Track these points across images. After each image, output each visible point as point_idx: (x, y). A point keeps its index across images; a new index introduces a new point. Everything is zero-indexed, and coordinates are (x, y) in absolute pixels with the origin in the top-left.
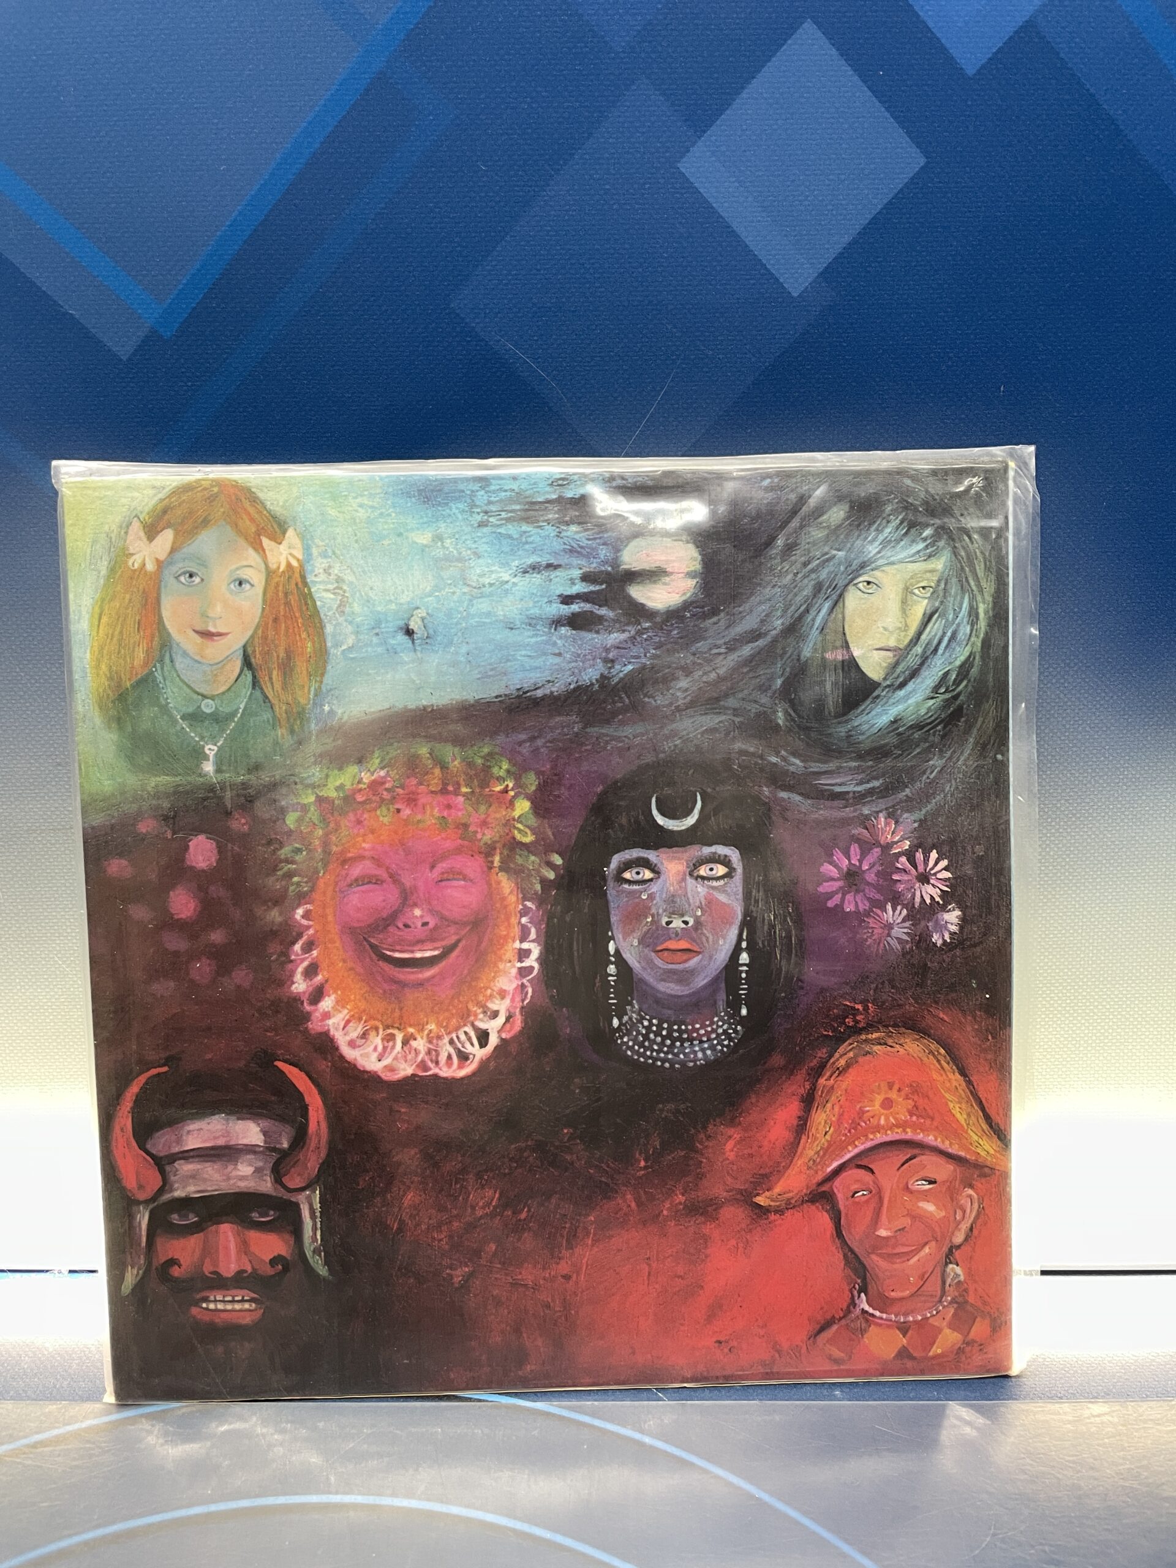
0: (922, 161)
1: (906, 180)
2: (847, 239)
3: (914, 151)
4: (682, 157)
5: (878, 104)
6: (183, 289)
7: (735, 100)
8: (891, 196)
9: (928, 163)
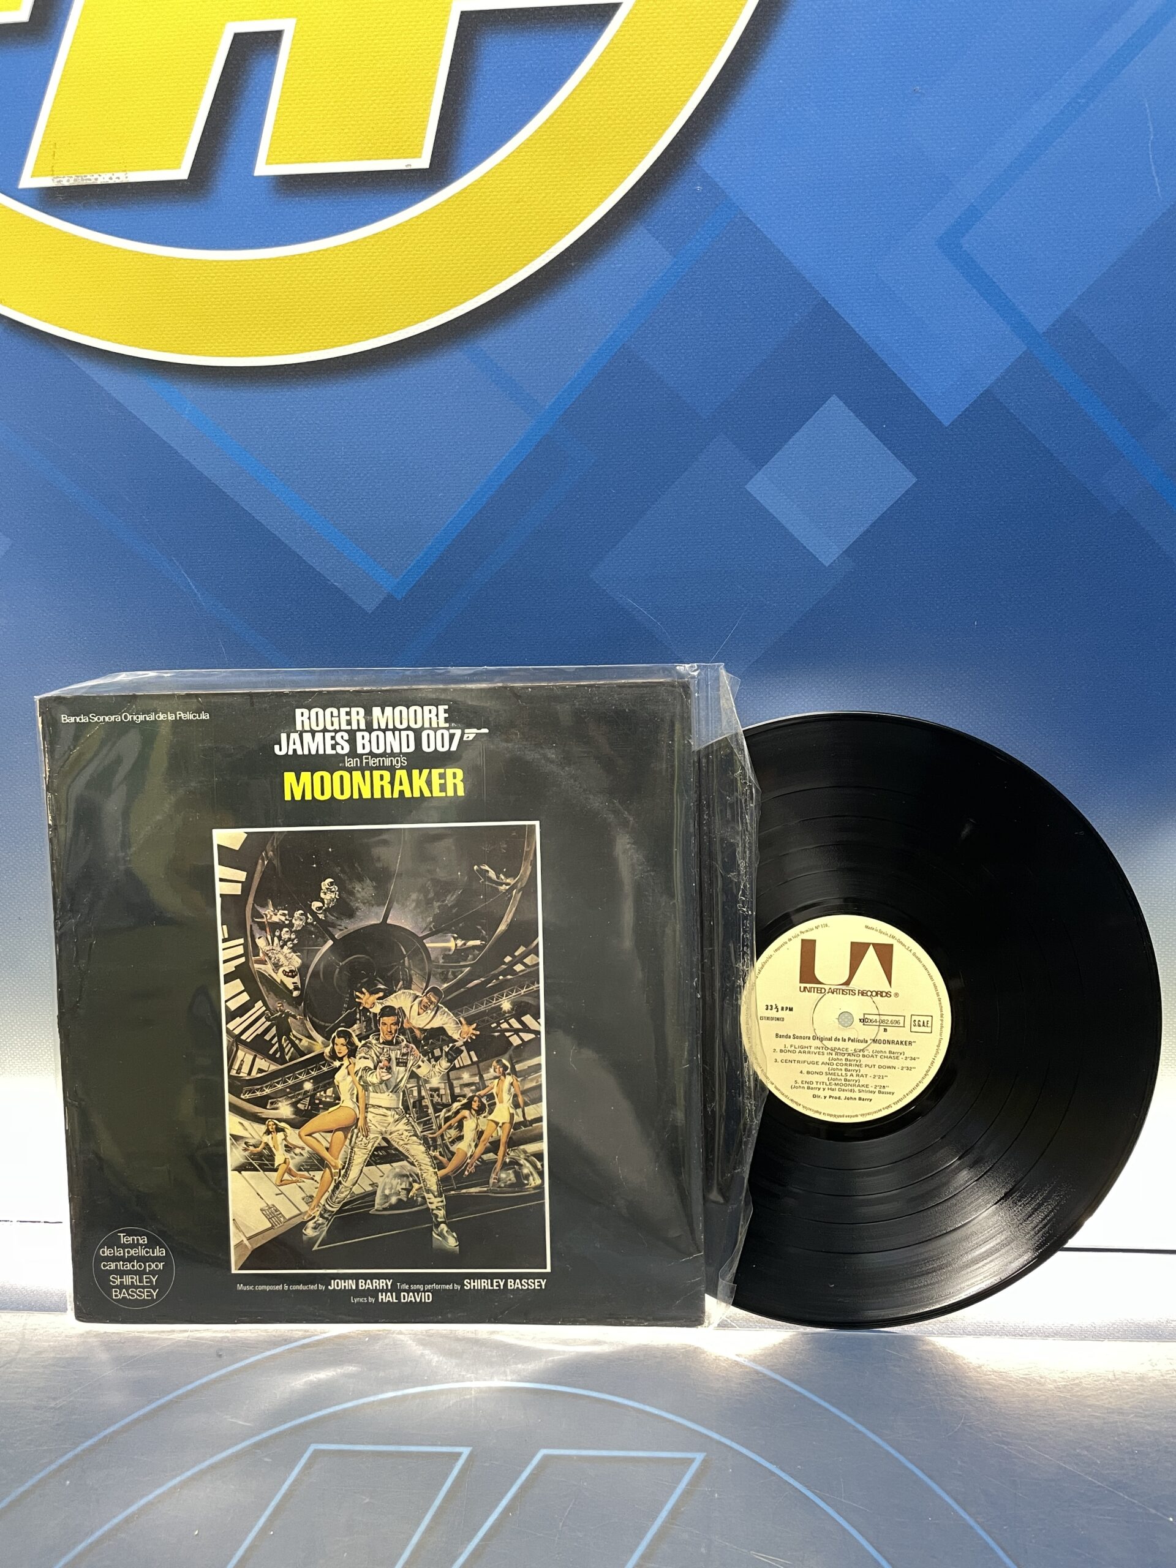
0: (914, 480)
1: (903, 492)
2: (862, 529)
3: (908, 474)
4: (747, 482)
5: (882, 445)
6: (411, 569)
7: (783, 446)
8: (893, 502)
9: (918, 481)
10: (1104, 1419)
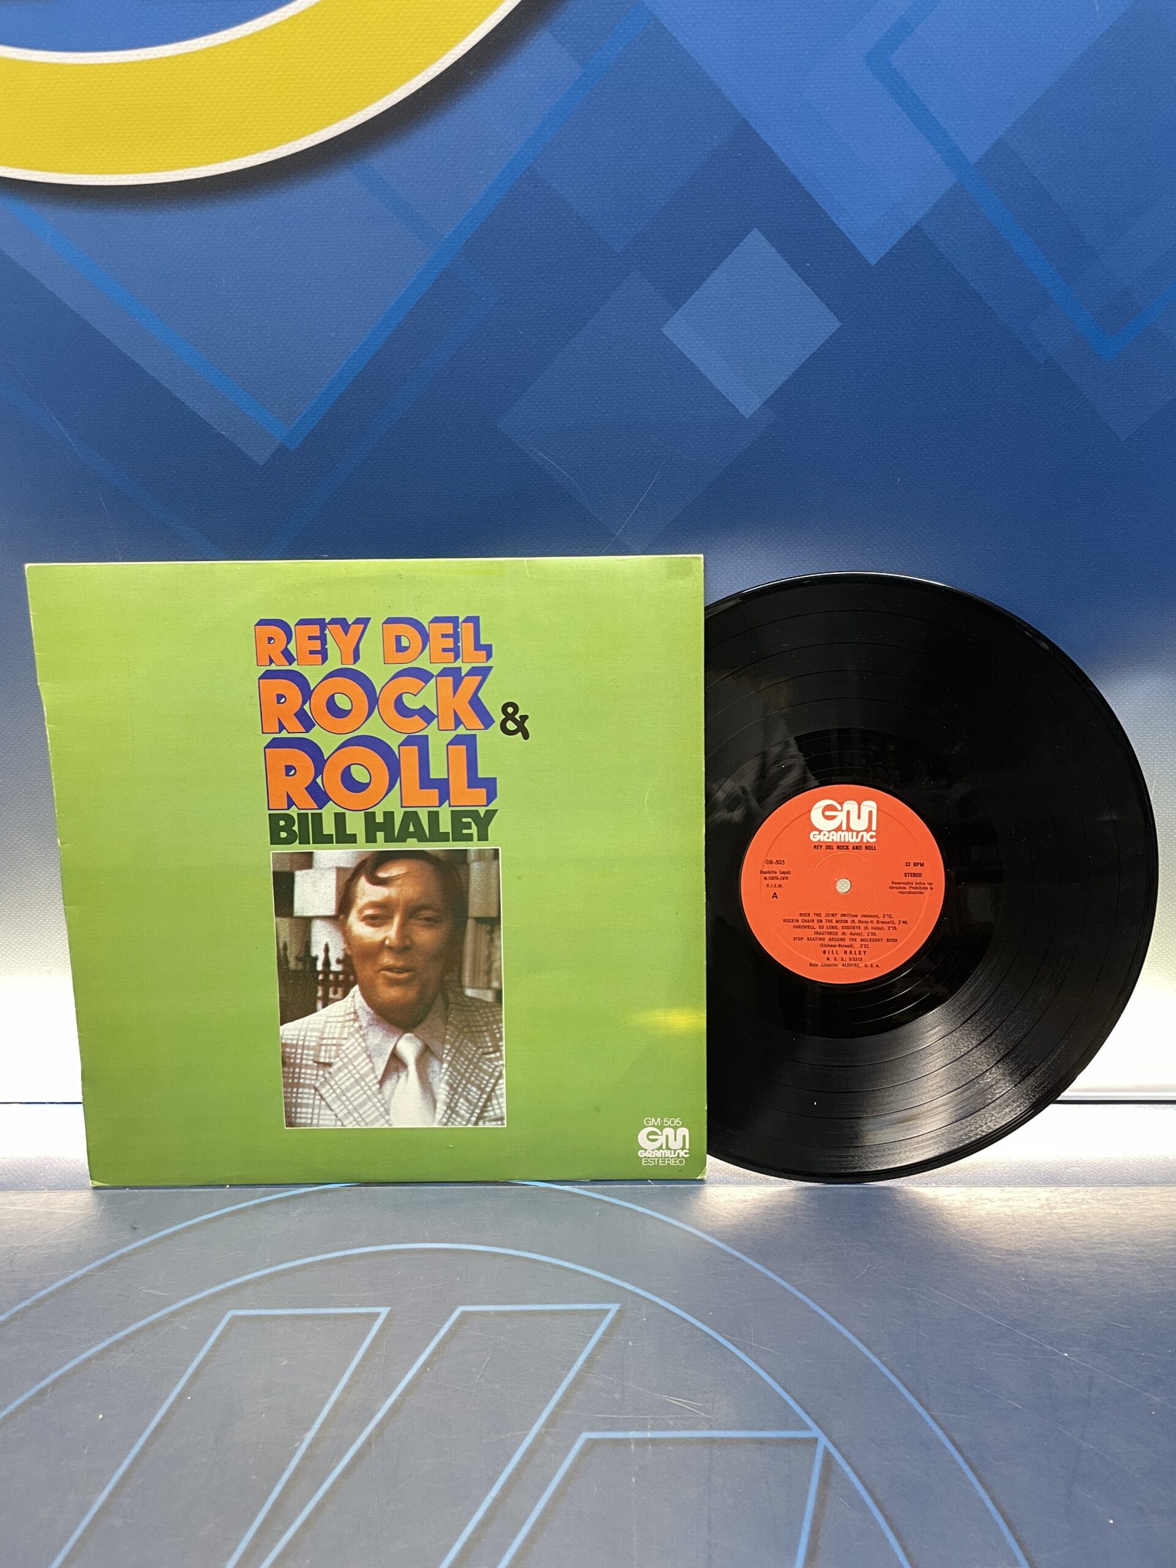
0: (838, 324)
1: (827, 338)
2: (785, 378)
3: (832, 316)
4: (664, 324)
5: (806, 286)
6: (304, 417)
7: (702, 284)
8: (815, 349)
9: (842, 326)
10: (1004, 1260)
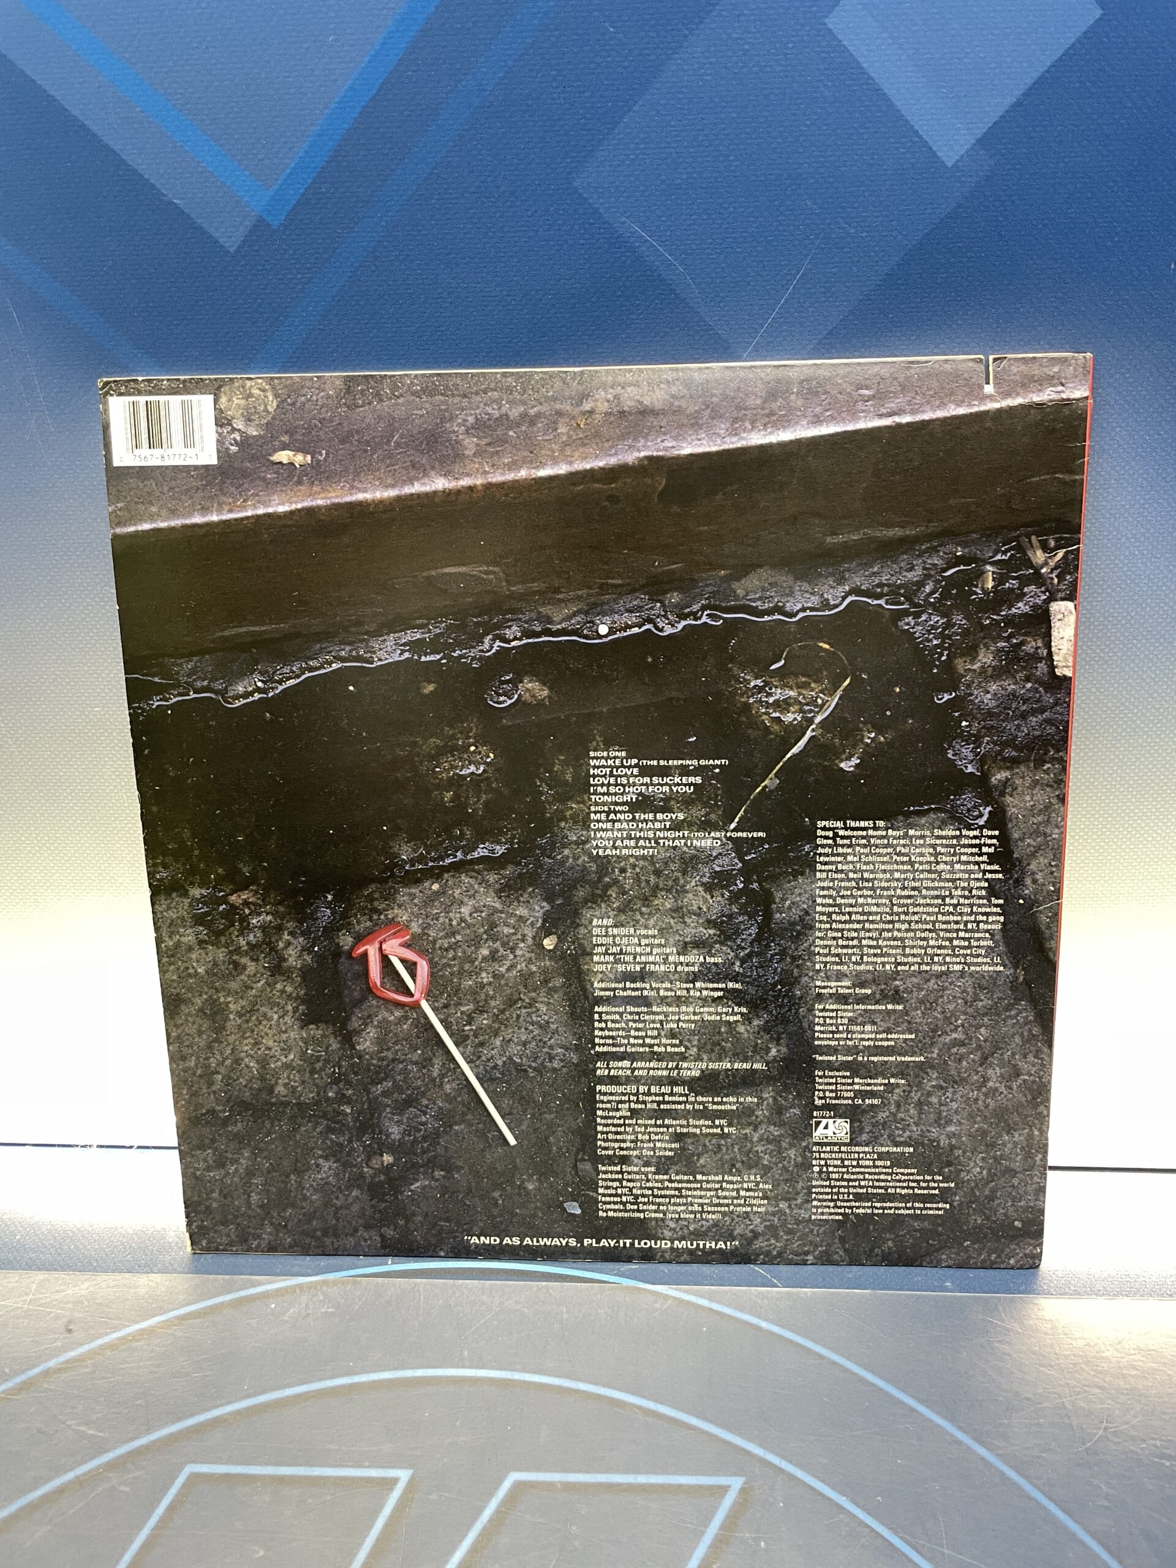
1: (1079, 34)
2: (1010, 100)
4: (829, 12)
6: (291, 174)
8: (1060, 52)
